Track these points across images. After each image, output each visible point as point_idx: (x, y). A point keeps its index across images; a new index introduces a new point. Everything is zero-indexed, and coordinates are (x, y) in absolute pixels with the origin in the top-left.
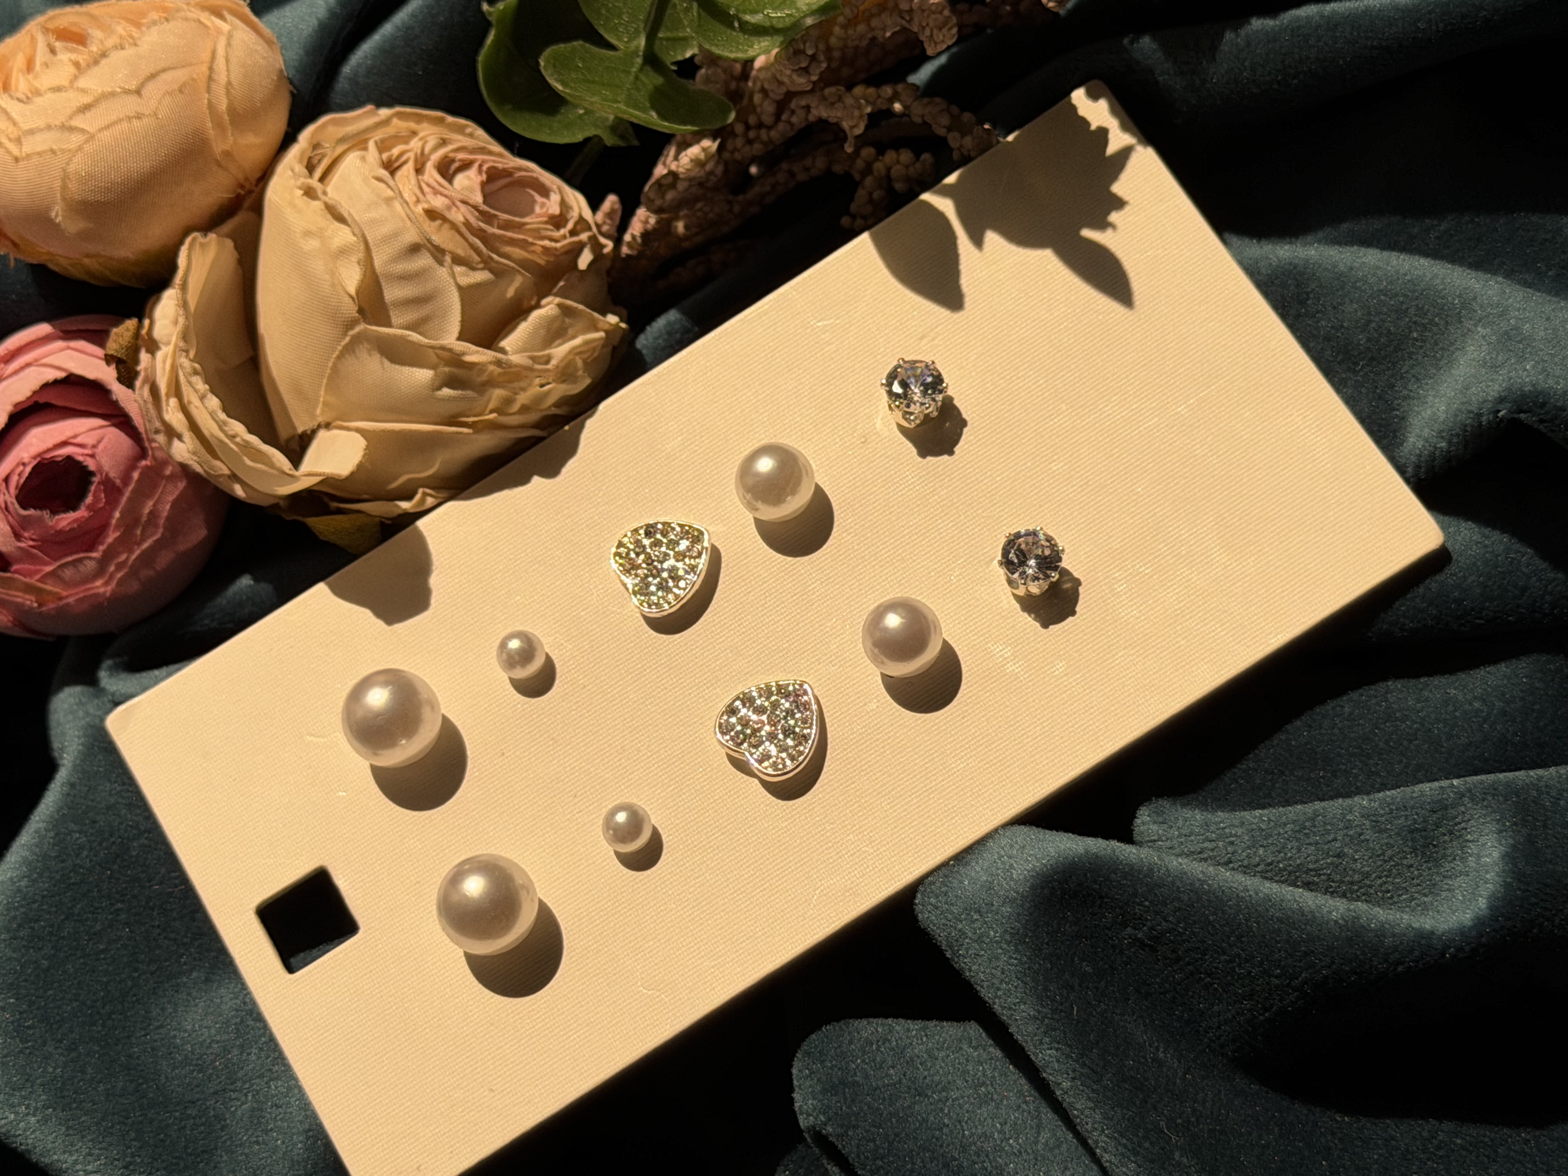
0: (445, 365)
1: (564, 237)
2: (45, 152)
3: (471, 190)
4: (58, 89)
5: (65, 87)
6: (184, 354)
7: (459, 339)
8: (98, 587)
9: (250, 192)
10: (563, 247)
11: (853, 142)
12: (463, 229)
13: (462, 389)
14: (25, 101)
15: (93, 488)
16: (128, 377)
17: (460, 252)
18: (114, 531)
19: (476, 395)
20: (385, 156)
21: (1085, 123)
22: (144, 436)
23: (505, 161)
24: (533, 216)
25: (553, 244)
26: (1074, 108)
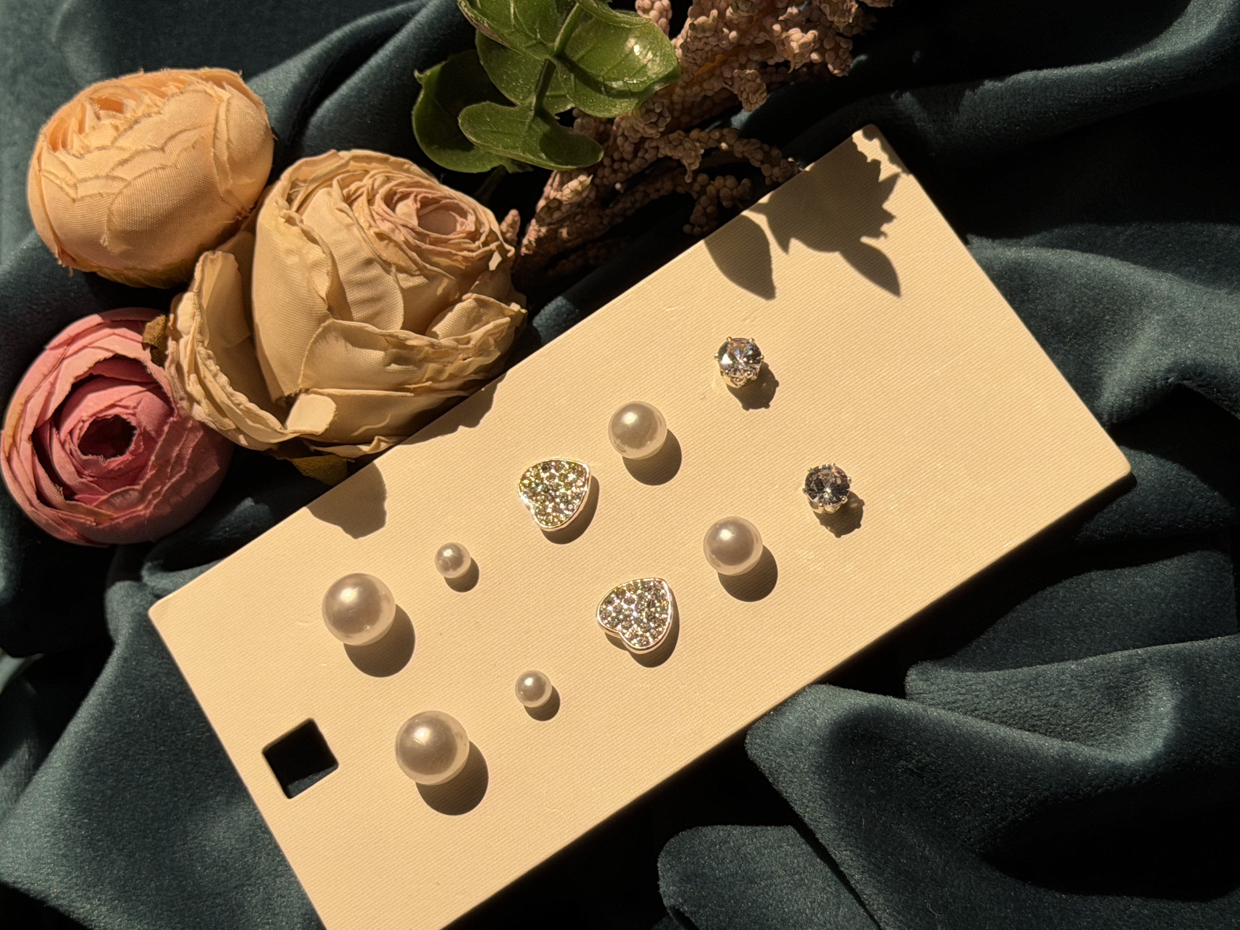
0: (393, 348)
1: (479, 248)
2: (94, 195)
3: (408, 215)
4: (103, 148)
5: (108, 146)
6: (201, 344)
7: (402, 328)
8: (140, 511)
9: (246, 217)
10: (477, 256)
11: (691, 175)
12: (404, 247)
13: (406, 365)
14: (80, 156)
15: (134, 438)
16: (159, 358)
17: (403, 264)
18: (151, 470)
19: (416, 369)
20: (345, 191)
21: (863, 156)
22: (172, 399)
23: (434, 192)
24: (455, 233)
25: (471, 254)
26: (854, 146)
